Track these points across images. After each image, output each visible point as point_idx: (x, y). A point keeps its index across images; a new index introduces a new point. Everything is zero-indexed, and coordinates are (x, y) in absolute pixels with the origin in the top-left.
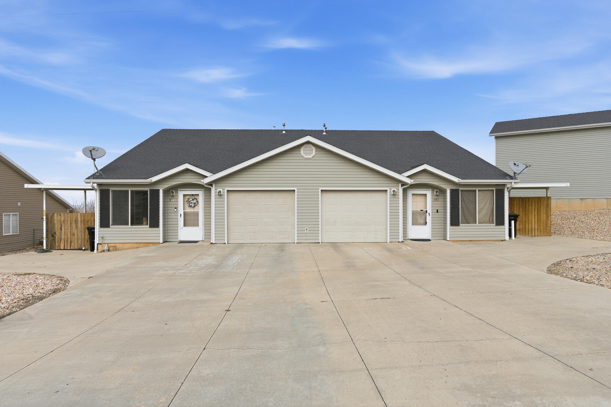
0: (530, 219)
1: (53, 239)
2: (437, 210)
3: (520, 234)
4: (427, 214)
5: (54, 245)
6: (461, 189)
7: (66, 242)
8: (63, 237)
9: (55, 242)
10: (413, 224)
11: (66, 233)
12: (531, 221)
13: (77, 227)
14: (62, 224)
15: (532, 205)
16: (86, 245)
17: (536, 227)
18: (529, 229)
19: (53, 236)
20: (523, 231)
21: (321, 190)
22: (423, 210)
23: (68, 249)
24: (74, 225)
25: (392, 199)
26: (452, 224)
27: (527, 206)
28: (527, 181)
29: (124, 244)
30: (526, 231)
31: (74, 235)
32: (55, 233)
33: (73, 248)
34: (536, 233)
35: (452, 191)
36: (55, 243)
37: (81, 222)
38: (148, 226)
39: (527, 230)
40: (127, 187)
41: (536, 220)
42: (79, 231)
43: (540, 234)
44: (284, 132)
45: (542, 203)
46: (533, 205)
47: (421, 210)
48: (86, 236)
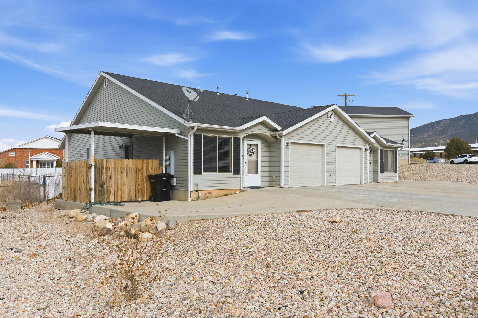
1: (101, 190)
2: (371, 163)
5: (103, 198)
6: (384, 149)
7: (116, 194)
8: (113, 188)
9: (104, 193)
11: (116, 182)
13: (128, 176)
14: (112, 172)
16: (137, 196)
19: (101, 186)
21: (337, 146)
23: (118, 201)
24: (125, 174)
26: (381, 172)
31: (125, 185)
32: (104, 183)
33: (124, 200)
35: (382, 151)
36: (104, 195)
37: (132, 170)
38: (232, 173)
40: (217, 134)
42: (130, 180)
48: (137, 185)
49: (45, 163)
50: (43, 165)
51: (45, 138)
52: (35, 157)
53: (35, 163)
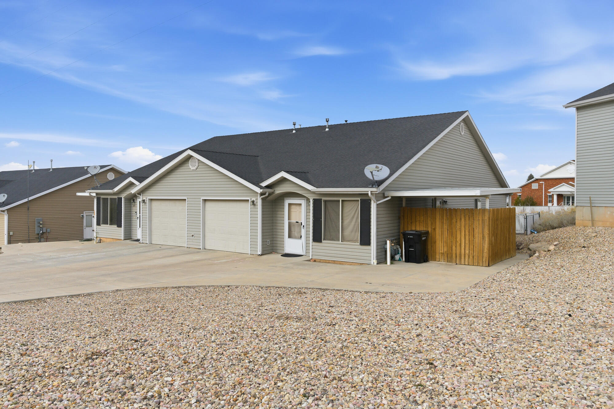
0: (458, 239)
3: (444, 260)
4: (302, 226)
6: (324, 199)
10: (290, 237)
12: (459, 242)
15: (461, 219)
17: (467, 252)
18: (456, 254)
20: (449, 256)
21: (202, 199)
22: (298, 222)
25: (253, 210)
27: (454, 220)
28: (455, 186)
29: (108, 239)
30: (452, 256)
34: (467, 260)
35: (315, 200)
38: (118, 226)
39: (454, 256)
40: (108, 196)
41: (467, 242)
43: (472, 262)
44: (294, 131)
45: (475, 218)
46: (463, 220)
47: (296, 222)
49: (569, 197)
50: (567, 199)
51: (570, 164)
52: (554, 189)
53: (555, 197)
